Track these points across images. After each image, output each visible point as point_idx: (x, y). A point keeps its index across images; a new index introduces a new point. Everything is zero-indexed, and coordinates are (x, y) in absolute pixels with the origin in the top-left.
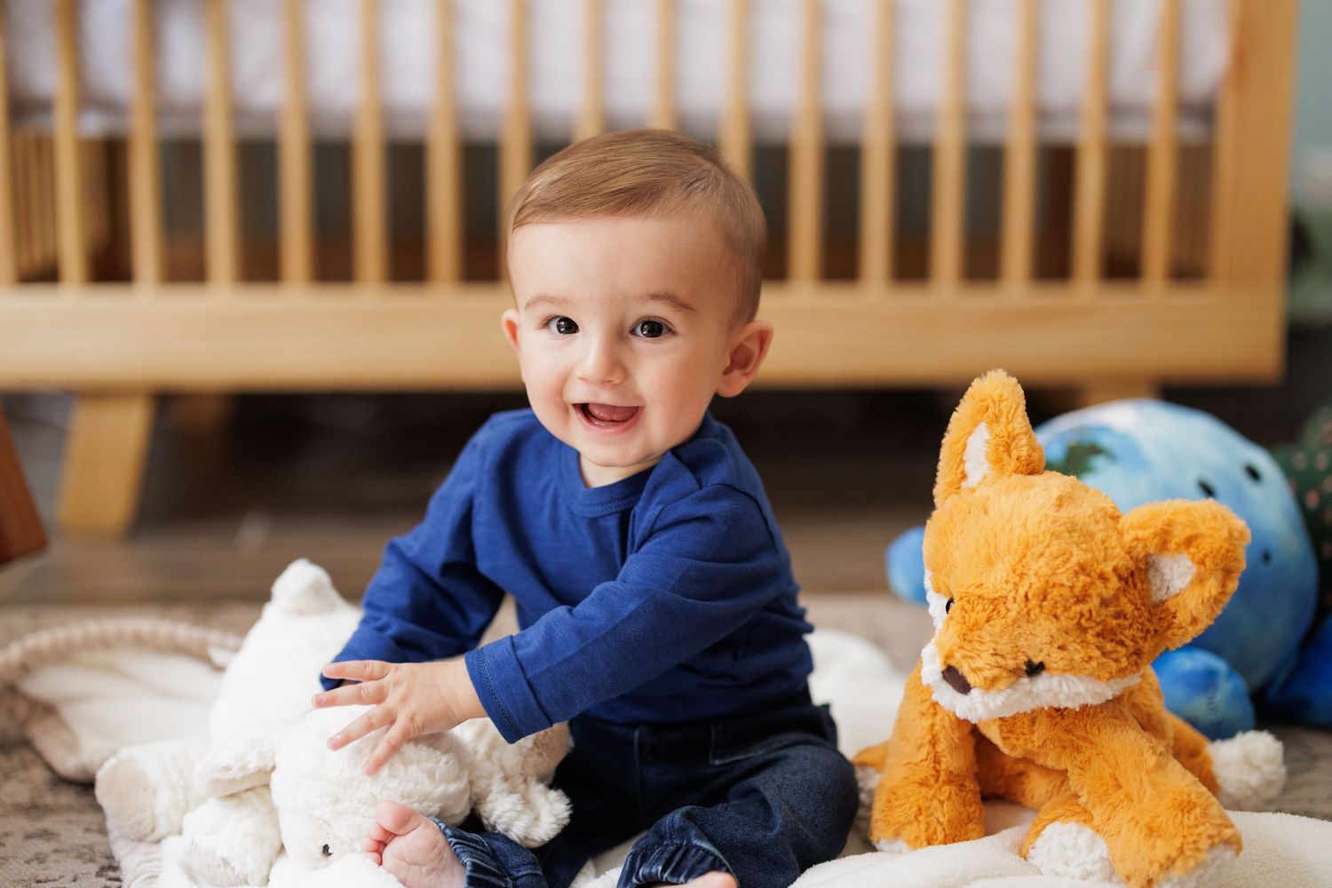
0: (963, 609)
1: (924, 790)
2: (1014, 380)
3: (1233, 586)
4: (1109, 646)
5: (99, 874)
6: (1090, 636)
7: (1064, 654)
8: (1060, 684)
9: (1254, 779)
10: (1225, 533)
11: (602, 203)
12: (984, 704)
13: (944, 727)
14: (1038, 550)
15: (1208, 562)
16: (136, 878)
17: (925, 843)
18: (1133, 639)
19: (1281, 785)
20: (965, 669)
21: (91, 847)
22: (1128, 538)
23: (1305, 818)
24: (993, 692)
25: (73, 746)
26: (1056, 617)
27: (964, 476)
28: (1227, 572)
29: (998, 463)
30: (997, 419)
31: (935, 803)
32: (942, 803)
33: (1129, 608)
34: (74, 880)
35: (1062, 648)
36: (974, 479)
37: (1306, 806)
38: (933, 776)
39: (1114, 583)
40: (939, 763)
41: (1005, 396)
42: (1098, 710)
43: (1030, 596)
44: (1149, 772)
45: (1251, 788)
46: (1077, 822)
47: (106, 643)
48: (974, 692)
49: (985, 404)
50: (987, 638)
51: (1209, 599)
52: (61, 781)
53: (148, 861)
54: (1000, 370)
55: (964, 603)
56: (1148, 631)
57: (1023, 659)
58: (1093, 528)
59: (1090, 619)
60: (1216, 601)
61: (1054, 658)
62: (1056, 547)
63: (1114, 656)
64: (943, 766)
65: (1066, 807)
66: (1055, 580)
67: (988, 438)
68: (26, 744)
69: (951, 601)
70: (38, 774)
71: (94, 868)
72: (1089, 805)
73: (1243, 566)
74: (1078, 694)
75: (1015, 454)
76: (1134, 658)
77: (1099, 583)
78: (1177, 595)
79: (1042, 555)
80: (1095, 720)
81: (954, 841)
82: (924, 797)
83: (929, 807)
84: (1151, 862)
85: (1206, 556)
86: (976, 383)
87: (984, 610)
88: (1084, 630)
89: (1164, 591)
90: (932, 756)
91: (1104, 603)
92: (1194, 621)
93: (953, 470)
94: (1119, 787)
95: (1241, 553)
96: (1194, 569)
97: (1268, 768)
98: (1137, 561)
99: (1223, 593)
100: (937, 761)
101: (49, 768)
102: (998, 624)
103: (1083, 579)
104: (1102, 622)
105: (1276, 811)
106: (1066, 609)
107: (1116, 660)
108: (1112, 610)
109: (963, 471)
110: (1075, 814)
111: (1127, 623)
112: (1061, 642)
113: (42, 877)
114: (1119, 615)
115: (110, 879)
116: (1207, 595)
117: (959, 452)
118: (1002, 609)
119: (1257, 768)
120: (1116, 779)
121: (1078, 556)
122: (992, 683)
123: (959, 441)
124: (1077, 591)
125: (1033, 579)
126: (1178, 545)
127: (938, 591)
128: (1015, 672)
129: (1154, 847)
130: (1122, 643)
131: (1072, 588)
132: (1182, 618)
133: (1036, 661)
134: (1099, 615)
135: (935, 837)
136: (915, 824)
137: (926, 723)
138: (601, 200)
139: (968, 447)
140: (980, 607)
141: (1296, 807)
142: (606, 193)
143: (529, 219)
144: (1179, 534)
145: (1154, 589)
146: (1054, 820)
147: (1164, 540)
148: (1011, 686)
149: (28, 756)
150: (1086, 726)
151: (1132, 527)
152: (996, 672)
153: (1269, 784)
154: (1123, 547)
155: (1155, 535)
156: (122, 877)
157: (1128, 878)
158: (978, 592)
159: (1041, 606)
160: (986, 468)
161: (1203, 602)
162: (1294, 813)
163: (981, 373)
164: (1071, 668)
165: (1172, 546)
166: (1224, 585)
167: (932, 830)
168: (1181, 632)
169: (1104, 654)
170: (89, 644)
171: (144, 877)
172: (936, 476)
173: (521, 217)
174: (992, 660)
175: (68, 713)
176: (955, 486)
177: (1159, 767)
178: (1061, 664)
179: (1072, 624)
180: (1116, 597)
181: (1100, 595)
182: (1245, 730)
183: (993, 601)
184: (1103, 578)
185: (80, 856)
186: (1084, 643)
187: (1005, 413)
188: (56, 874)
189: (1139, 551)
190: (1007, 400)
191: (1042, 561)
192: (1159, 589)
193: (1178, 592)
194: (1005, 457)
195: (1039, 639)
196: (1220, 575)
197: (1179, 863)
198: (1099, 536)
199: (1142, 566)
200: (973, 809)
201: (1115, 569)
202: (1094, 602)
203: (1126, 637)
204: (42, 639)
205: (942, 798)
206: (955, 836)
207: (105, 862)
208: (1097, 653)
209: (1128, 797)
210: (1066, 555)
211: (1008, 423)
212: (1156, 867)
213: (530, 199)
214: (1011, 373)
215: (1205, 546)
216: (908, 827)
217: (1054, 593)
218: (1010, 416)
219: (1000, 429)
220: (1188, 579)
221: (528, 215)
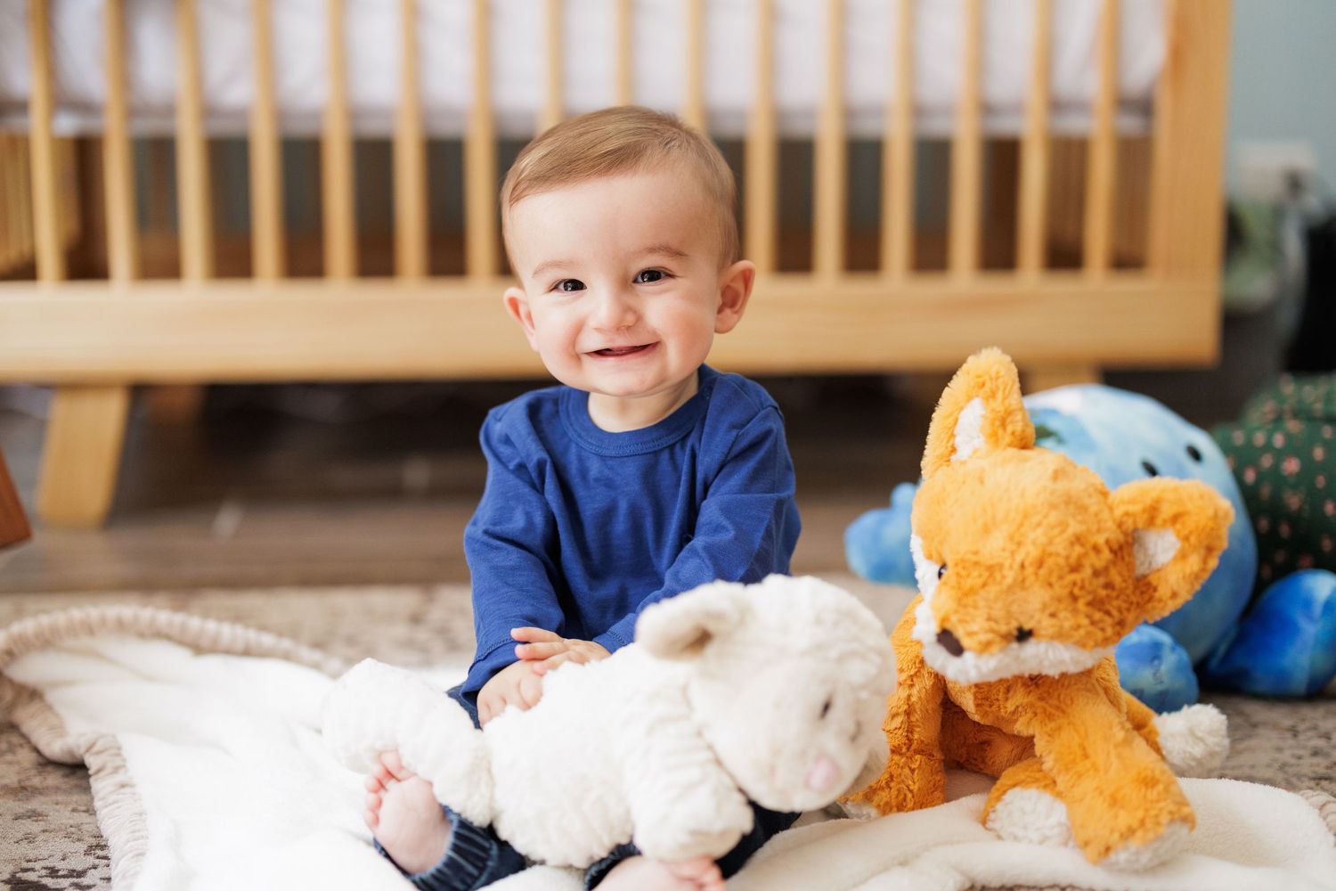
0: (958, 574)
1: (896, 758)
2: (1008, 359)
3: (1213, 563)
4: (1098, 615)
5: (87, 853)
6: (1081, 605)
7: (1054, 621)
8: (1047, 651)
9: (1198, 751)
10: (1210, 512)
11: (593, 167)
12: (977, 667)
13: (920, 698)
14: (1035, 519)
15: (1193, 539)
16: (123, 857)
17: (895, 809)
18: (1120, 611)
19: (1225, 754)
20: (960, 633)
21: (78, 827)
22: (1119, 512)
23: (1248, 783)
24: (985, 656)
25: (59, 730)
26: (1050, 585)
27: (954, 450)
28: (1210, 550)
29: (994, 438)
30: (993, 395)
31: (907, 771)
32: (913, 771)
33: (1117, 580)
34: (63, 859)
35: (1053, 615)
36: (964, 452)
37: (1247, 771)
38: (905, 744)
39: (1106, 555)
40: (912, 733)
41: (1002, 373)
42: (1073, 682)
43: (1027, 563)
44: (1117, 746)
45: (1194, 759)
46: (1038, 788)
47: (90, 629)
48: (968, 656)
49: (981, 380)
50: (981, 604)
51: (1190, 575)
52: (47, 763)
53: (135, 840)
54: (995, 348)
55: (959, 568)
56: (1132, 603)
57: (1014, 624)
58: (1087, 501)
59: (1082, 588)
60: (1197, 577)
61: (1044, 624)
62: (1054, 517)
63: (1101, 625)
64: (916, 736)
65: (1027, 773)
66: (1051, 549)
67: (983, 412)
68: (13, 727)
69: (944, 566)
70: (26, 757)
71: (82, 847)
72: (1055, 771)
73: (1225, 545)
74: (1062, 662)
75: (1010, 428)
76: (1118, 628)
77: (1092, 555)
78: (1159, 570)
79: (1039, 524)
80: (1069, 691)
81: (921, 808)
82: (896, 764)
83: (900, 775)
84: (1112, 831)
85: (1191, 532)
86: (971, 360)
87: (980, 576)
88: (1074, 598)
89: (1146, 565)
90: (905, 726)
91: (1096, 573)
92: (1174, 595)
93: (944, 443)
94: (1086, 756)
95: (1224, 532)
96: (1178, 545)
97: (1211, 740)
98: (1125, 534)
99: (1203, 570)
100: (910, 731)
101: (36, 750)
102: (993, 590)
103: (1078, 549)
104: (1094, 592)
105: (1221, 777)
106: (1061, 577)
107: (1103, 630)
108: (1102, 580)
109: (953, 444)
110: (1036, 780)
111: (1114, 594)
112: (1052, 609)
113: (31, 856)
114: (1109, 586)
115: (98, 858)
116: (1188, 571)
117: (950, 426)
118: (998, 576)
119: (1201, 739)
120: (1084, 749)
121: (1074, 527)
122: (985, 647)
123: (951, 415)
124: (1073, 560)
125: (1031, 548)
126: (1165, 521)
127: (929, 557)
128: (1006, 638)
129: (1116, 817)
130: (1108, 613)
131: (1067, 558)
132: (1163, 592)
133: (1027, 627)
134: (1090, 583)
135: (904, 804)
136: (887, 791)
137: (903, 693)
138: (592, 163)
139: (960, 421)
140: (975, 574)
141: (1237, 772)
142: (596, 157)
143: (525, 193)
144: (1167, 511)
145: (1138, 563)
146: (1014, 786)
147: (1152, 514)
148: (1002, 650)
149: (15, 739)
150: (1059, 696)
151: (1123, 502)
152: (990, 636)
153: (1212, 754)
154: (1114, 521)
155: (1144, 511)
156: (109, 855)
157: (1086, 844)
158: (974, 558)
159: (1036, 574)
160: (980, 442)
161: (1184, 577)
162: (1237, 778)
163: (976, 349)
164: (1060, 636)
165: (1159, 521)
166: (1205, 561)
167: (901, 797)
168: (1161, 605)
169: (1093, 623)
170: (72, 630)
171: (130, 855)
172: (924, 449)
173: (517, 193)
174: (987, 625)
175: (51, 697)
176: (946, 459)
177: (1127, 742)
178: (1051, 631)
179: (1065, 592)
180: (1106, 569)
181: (1093, 566)
182: (1191, 703)
183: (990, 568)
184: (1096, 549)
185: (68, 836)
186: (1075, 612)
187: (1001, 388)
188: (46, 854)
189: (1129, 524)
190: (1003, 376)
191: (1040, 531)
192: (1142, 564)
193: (1160, 566)
194: (1000, 432)
195: (1033, 606)
196: (1202, 552)
197: (1139, 834)
198: (1093, 509)
199: (1130, 540)
200: (939, 778)
201: (1107, 542)
202: (1087, 572)
203: (1114, 607)
204: (27, 626)
205: (913, 766)
206: (923, 803)
207: (94, 841)
208: (1085, 622)
209: (1095, 768)
210: (1063, 526)
211: (1005, 398)
212: (1116, 835)
213: (523, 176)
214: (1005, 351)
215: (1190, 523)
216: (880, 792)
217: (1050, 562)
218: (1007, 392)
219: (997, 404)
220: (1171, 554)
221: (524, 190)
